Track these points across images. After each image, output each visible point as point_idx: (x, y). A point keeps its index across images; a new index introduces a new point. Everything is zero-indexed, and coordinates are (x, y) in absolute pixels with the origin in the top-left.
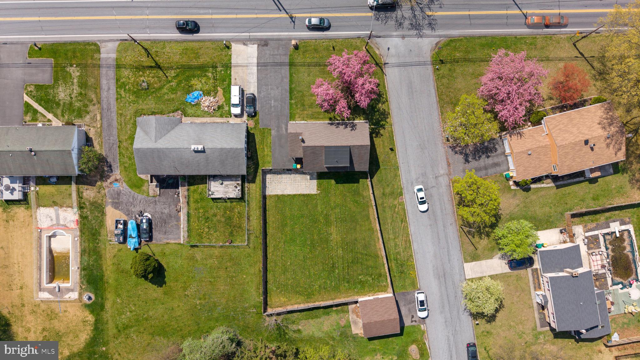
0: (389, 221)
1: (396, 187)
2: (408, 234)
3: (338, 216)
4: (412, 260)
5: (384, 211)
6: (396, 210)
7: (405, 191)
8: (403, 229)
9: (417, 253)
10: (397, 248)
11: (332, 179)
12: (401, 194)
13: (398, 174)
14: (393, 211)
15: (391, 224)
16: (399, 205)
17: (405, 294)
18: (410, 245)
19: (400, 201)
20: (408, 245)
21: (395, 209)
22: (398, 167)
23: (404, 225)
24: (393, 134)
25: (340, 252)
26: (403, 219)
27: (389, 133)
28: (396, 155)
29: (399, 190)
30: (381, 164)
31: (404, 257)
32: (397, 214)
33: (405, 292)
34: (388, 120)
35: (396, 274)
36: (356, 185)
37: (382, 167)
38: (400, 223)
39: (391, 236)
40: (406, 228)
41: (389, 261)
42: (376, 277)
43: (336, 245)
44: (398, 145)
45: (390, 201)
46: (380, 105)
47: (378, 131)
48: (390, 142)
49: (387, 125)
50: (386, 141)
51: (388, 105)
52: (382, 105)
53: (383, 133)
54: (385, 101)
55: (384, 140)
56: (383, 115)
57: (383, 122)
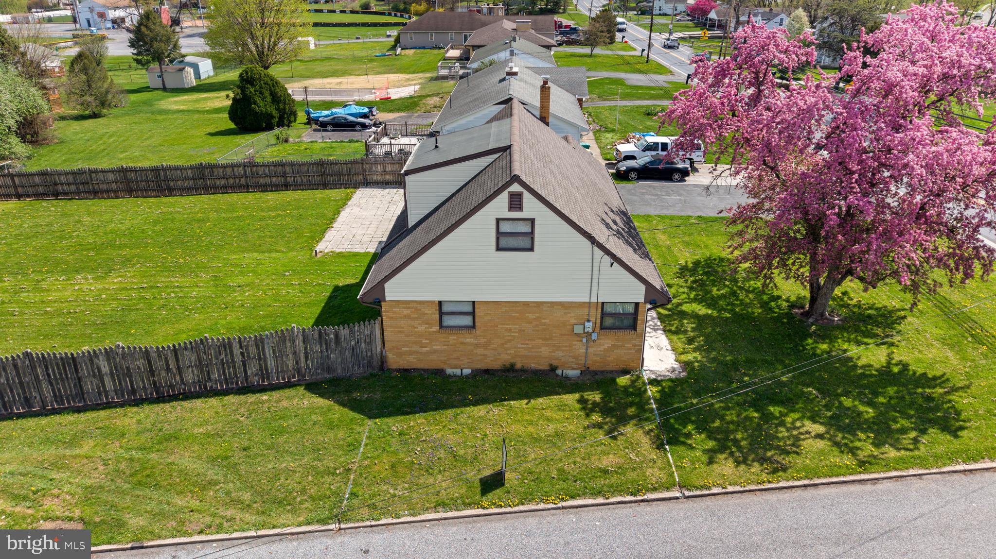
3: (170, 293)
24: (617, 490)
27: (620, 470)
28: (443, 506)
34: (726, 466)
37: (368, 426)
46: (821, 429)
47: (632, 418)
48: (554, 474)
49: (686, 463)
50: (560, 454)
51: (833, 471)
52: (820, 436)
53: (621, 440)
54: (861, 455)
55: (569, 444)
56: (754, 444)
57: (701, 442)
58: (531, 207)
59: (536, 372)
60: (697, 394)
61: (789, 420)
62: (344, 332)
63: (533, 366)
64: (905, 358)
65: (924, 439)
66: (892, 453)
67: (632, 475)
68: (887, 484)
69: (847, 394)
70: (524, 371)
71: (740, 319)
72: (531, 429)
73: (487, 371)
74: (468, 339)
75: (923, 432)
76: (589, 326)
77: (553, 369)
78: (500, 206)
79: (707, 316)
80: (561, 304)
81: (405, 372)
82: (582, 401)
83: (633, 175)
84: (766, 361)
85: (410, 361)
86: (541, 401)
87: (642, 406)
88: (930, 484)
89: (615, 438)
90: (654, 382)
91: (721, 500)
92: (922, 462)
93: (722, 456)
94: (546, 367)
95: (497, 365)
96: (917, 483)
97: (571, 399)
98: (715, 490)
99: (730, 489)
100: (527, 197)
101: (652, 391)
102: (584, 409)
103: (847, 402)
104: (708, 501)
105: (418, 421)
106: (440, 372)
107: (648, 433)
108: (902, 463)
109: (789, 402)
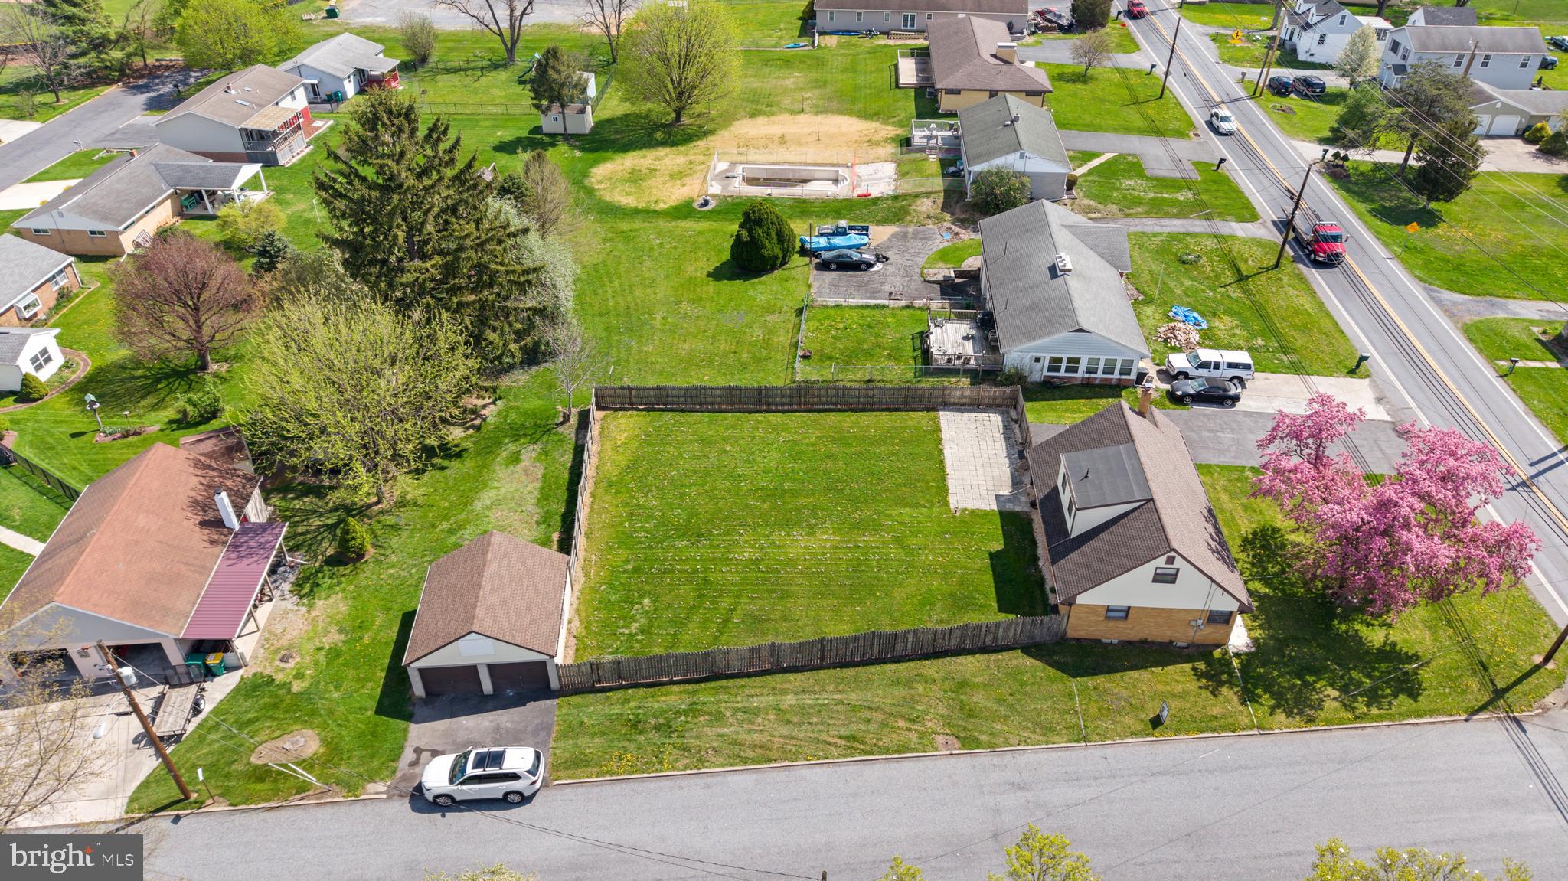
0: (853, 697)
1: (998, 727)
2: (794, 756)
3: (874, 554)
4: (680, 764)
5: (895, 683)
6: (901, 723)
7: (984, 759)
8: (817, 740)
9: (707, 786)
10: (740, 716)
11: (1006, 544)
12: (969, 742)
13: (1057, 738)
14: (894, 710)
15: (841, 702)
16: (922, 735)
17: (543, 734)
18: (745, 761)
19: (940, 739)
20: (750, 754)
21: (902, 717)
22: (1086, 739)
23: (835, 745)
24: (1224, 728)
25: (748, 553)
26: (864, 743)
27: (1224, 717)
28: (1133, 734)
29: (984, 738)
30: (1089, 682)
31: (698, 737)
32: (884, 725)
33: (549, 734)
34: (1281, 717)
35: (633, 704)
36: (995, 605)
37: (1074, 683)
38: (843, 732)
39: (789, 700)
40: (820, 751)
41: (689, 687)
42: (637, 645)
43: (773, 543)
44: (1183, 745)
45: (935, 705)
46: (1336, 694)
47: (1225, 682)
48: (1188, 718)
49: (1260, 714)
50: (1188, 705)
51: (1342, 721)
52: (1335, 699)
53: (1221, 698)
54: (1357, 712)
55: (1192, 699)
56: (1297, 703)
57: (1267, 700)
58: (1179, 563)
59: (1161, 644)
60: (1263, 665)
61: (1318, 686)
62: (1046, 619)
63: (1159, 640)
64: (1395, 639)
65: (1395, 703)
66: (1375, 711)
67: (1230, 720)
68: (1369, 731)
69: (1354, 668)
70: (1153, 643)
71: (1288, 599)
72: (1168, 688)
73: (1130, 643)
74: (1121, 624)
75: (1396, 697)
76: (1200, 622)
77: (1171, 642)
78: (1161, 562)
79: (1266, 595)
80: (1186, 610)
81: (1078, 640)
82: (1194, 669)
83: (1188, 400)
84: (1306, 640)
85: (1081, 634)
86: (1170, 668)
87: (1231, 674)
88: (1393, 731)
89: (1215, 696)
90: (1237, 655)
91: (1279, 737)
92: (1392, 717)
93: (1278, 711)
94: (1167, 641)
95: (1136, 639)
96: (1386, 730)
97: (1187, 666)
98: (1277, 731)
99: (1285, 730)
100: (1178, 558)
101: (1236, 663)
102: (1195, 675)
103: (1355, 674)
104: (1273, 737)
105: (1101, 680)
106: (1098, 642)
107: (1236, 693)
108: (1380, 718)
109: (1317, 672)
